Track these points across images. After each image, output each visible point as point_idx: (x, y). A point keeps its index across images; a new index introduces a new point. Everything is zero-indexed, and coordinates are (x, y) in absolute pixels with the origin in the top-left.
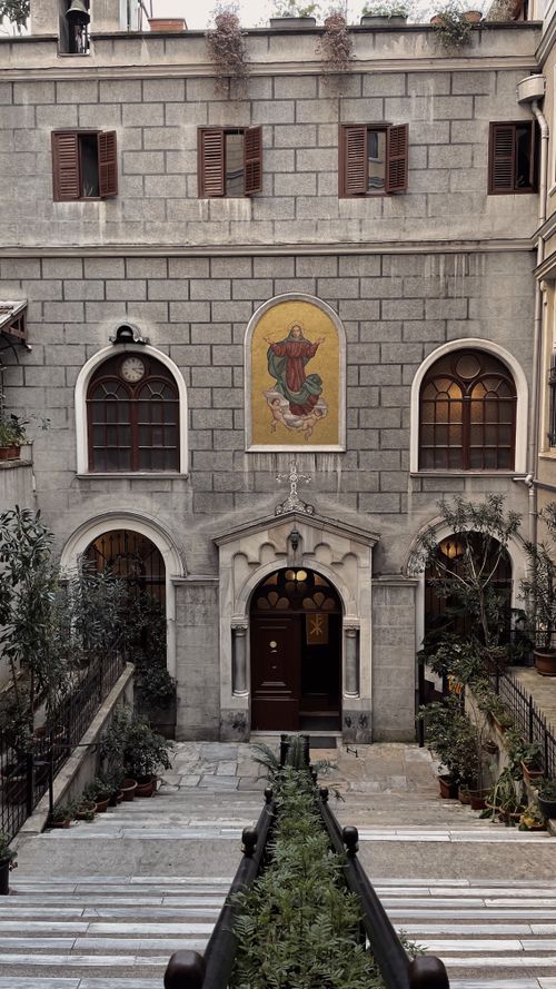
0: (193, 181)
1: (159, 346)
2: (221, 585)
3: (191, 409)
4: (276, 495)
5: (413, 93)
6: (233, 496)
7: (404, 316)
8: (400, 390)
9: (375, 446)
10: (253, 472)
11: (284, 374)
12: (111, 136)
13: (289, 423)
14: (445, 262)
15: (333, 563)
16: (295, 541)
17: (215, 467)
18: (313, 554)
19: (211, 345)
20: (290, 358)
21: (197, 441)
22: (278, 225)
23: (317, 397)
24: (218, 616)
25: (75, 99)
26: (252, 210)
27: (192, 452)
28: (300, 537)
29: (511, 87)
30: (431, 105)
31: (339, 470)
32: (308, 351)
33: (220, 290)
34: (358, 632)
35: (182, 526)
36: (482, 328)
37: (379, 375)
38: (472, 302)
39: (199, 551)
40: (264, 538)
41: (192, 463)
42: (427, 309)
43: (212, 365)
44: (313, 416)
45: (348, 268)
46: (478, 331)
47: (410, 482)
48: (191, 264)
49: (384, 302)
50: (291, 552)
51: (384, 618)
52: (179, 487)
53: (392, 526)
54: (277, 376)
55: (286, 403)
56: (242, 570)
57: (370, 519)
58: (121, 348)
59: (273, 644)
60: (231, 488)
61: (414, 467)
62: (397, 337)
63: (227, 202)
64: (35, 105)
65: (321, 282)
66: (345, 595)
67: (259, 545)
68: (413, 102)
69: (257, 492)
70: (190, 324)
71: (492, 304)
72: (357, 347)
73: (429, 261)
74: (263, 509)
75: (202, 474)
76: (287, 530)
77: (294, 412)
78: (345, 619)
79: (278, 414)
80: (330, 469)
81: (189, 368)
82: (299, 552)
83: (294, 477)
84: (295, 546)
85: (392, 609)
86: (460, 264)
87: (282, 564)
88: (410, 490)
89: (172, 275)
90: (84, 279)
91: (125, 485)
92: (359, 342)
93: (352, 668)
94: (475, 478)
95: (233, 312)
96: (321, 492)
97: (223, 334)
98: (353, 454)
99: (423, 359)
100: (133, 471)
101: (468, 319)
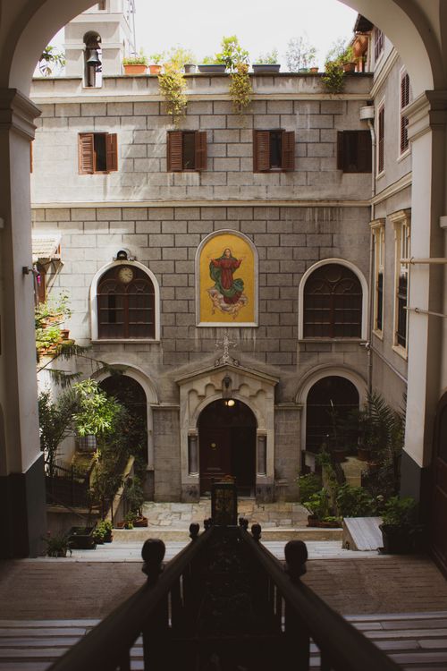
0: (164, 162)
1: (143, 262)
2: (181, 410)
3: (162, 300)
4: (215, 354)
5: (298, 113)
6: (189, 354)
7: (294, 244)
8: (292, 288)
9: (276, 323)
10: (201, 339)
11: (220, 278)
12: (115, 136)
13: (224, 309)
14: (319, 213)
15: (251, 396)
16: (227, 382)
17: (177, 335)
18: (239, 390)
19: (175, 261)
20: (224, 269)
21: (166, 320)
22: (216, 188)
23: (240, 293)
24: (179, 428)
25: (92, 114)
26: (200, 179)
27: (162, 327)
28: (231, 380)
29: (356, 110)
30: (308, 120)
31: (254, 338)
32: (235, 264)
33: (180, 228)
34: (266, 438)
35: (156, 373)
36: (341, 253)
37: (279, 280)
38: (335, 236)
39: (167, 389)
40: (208, 380)
41: (162, 333)
42: (308, 240)
43: (175, 273)
44: (238, 305)
45: (259, 215)
46: (338, 253)
47: (298, 345)
48: (163, 211)
49: (281, 236)
50: (225, 389)
51: (282, 429)
52: (154, 349)
53: (287, 372)
54: (216, 280)
55: (221, 296)
56: (194, 401)
57: (274, 368)
58: (119, 263)
59: (214, 445)
60: (187, 349)
61: (300, 336)
62: (290, 257)
63: (185, 175)
64: (68, 118)
65: (243, 222)
66: (258, 415)
67: (204, 385)
68: (298, 117)
69: (203, 352)
70: (162, 248)
71: (346, 238)
72: (266, 263)
73: (309, 211)
74: (207, 362)
75: (169, 341)
76: (222, 376)
77: (226, 302)
78: (258, 429)
79: (217, 303)
80: (249, 337)
81: (161, 275)
82: (229, 390)
83: (226, 342)
84: (227, 385)
85: (287, 424)
86: (327, 214)
87: (219, 397)
88: (298, 350)
89: (150, 218)
90: (96, 221)
91: (121, 347)
92: (267, 260)
93: (262, 459)
94: (337, 343)
95: (188, 240)
96: (243, 352)
97: (182, 254)
98: (263, 328)
99: (306, 270)
100: (126, 338)
101: (332, 247)
